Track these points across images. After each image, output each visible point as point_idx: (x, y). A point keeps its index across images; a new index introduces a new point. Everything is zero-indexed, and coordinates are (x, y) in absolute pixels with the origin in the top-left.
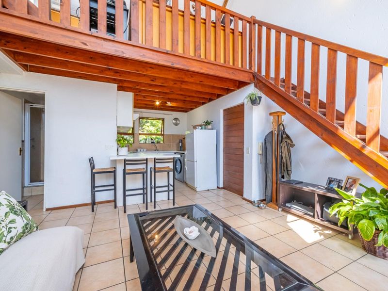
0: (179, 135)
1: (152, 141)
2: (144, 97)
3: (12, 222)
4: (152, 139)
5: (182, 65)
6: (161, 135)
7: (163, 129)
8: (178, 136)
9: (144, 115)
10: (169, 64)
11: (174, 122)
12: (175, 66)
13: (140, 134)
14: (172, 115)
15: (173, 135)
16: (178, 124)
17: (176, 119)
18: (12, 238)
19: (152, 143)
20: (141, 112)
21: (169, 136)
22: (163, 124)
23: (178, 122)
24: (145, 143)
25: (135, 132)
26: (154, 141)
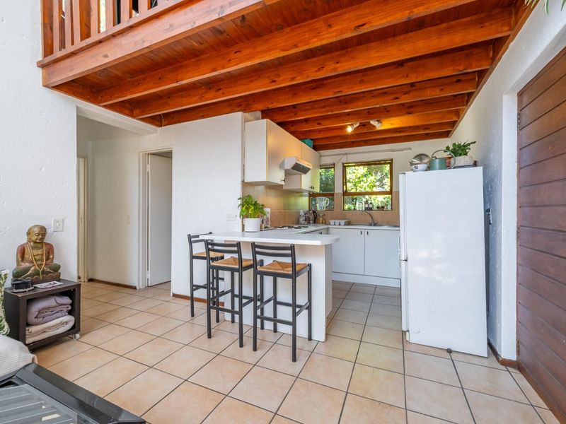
17: (420, 157)
24: (355, 209)
25: (336, 192)
26: (371, 206)
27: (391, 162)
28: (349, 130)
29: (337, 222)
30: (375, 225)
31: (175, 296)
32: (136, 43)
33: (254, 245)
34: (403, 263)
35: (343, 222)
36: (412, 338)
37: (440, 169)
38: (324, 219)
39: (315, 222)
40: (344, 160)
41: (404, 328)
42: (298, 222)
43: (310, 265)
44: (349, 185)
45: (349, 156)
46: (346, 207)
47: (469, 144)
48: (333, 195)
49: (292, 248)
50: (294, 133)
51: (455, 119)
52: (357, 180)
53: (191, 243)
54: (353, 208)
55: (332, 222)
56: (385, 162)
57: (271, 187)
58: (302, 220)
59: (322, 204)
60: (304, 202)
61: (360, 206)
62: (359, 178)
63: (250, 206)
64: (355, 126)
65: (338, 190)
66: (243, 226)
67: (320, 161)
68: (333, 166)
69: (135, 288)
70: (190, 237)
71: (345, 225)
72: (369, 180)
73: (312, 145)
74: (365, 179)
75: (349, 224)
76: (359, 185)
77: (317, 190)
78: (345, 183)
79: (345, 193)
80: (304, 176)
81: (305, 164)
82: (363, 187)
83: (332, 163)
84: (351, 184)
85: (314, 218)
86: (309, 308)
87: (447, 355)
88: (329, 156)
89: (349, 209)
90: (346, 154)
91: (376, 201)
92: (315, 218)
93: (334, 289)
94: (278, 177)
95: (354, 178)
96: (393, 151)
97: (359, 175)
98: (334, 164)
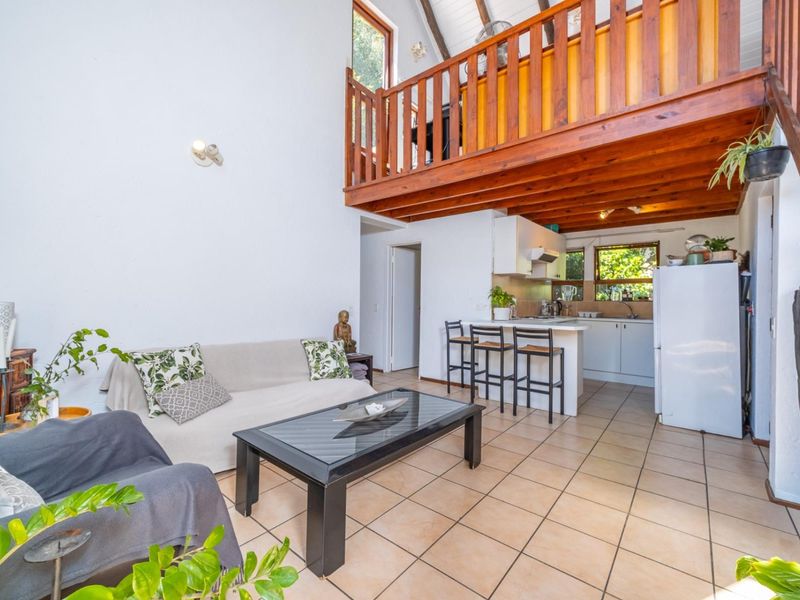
2: (568, 211)
3: (328, 362)
5: (524, 158)
9: (605, 241)
10: (499, 168)
12: (509, 166)
18: (324, 373)
19: (624, 299)
24: (610, 300)
25: (586, 279)
26: (630, 296)
27: (657, 245)
28: (603, 216)
29: (588, 314)
30: (635, 318)
31: (422, 378)
32: (432, 181)
33: (515, 330)
34: (656, 351)
35: (594, 314)
36: (665, 420)
37: (699, 264)
38: (570, 310)
39: (558, 314)
40: (597, 243)
41: (657, 411)
42: (541, 314)
43: (563, 349)
44: (602, 268)
45: (602, 238)
46: (599, 296)
47: (727, 241)
48: (582, 282)
49: (550, 331)
50: (538, 222)
51: (734, 200)
52: (614, 262)
53: (448, 329)
54: (607, 298)
55: (581, 314)
56: (650, 245)
57: (517, 279)
58: (545, 311)
59: (567, 293)
60: (546, 290)
61: (616, 295)
62: (617, 260)
63: (499, 297)
64: (610, 212)
65: (589, 277)
66: (493, 314)
67: (565, 244)
68: (583, 249)
69: (382, 371)
70: (447, 323)
71: (597, 317)
72: (632, 261)
73: (557, 229)
74: (626, 260)
75: (600, 316)
76: (618, 269)
77: (563, 278)
78: (597, 267)
79: (598, 280)
80: (549, 265)
81: (553, 253)
82: (623, 271)
83: (581, 246)
84: (606, 268)
85: (558, 309)
86: (561, 386)
87: (700, 435)
88: (576, 239)
89: (603, 298)
90: (600, 236)
91: (642, 289)
92: (560, 309)
93: (585, 385)
94: (525, 269)
95: (610, 260)
96: (659, 231)
97: (617, 256)
98: (583, 248)
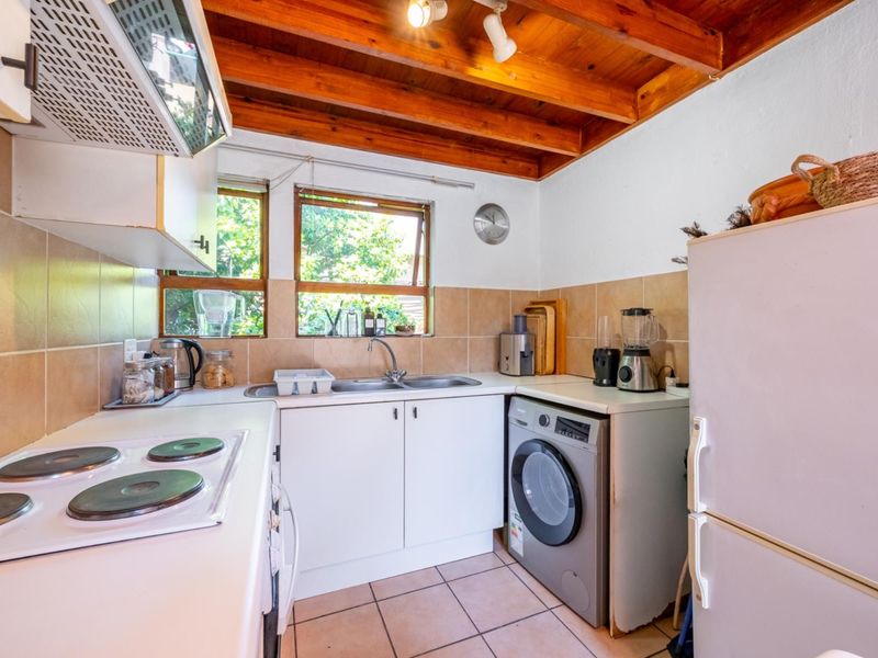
0: (507, 292)
1: (369, 323)
4: (368, 315)
6: (412, 290)
7: (425, 260)
8: (503, 295)
9: (326, 178)
11: (483, 224)
13: (300, 286)
14: (470, 186)
15: (476, 292)
16: (503, 234)
17: (488, 210)
19: (370, 333)
20: (309, 159)
21: (456, 294)
22: (427, 233)
23: (500, 223)
85: (188, 366)
92: (195, 369)
